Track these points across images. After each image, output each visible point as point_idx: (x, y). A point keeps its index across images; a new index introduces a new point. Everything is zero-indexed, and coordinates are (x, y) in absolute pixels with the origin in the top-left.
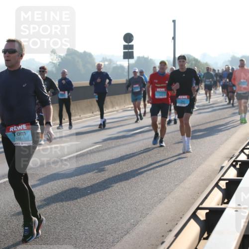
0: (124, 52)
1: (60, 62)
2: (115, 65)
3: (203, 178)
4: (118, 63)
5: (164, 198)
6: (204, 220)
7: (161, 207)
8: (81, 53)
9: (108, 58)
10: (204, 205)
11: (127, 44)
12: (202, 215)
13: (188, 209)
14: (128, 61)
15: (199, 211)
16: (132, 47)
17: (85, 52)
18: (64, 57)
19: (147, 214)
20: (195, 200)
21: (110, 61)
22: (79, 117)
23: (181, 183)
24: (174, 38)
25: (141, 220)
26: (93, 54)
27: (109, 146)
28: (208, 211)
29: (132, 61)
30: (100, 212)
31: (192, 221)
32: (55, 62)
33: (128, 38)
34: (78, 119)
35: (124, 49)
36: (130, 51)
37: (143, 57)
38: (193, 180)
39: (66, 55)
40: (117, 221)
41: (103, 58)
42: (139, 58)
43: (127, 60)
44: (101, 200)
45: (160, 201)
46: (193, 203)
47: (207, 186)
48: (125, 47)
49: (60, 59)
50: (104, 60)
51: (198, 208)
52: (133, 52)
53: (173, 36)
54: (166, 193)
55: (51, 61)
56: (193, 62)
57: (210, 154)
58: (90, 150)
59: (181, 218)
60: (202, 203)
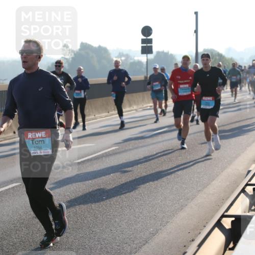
0: (142, 47)
1: (73, 58)
2: (132, 61)
3: (228, 183)
4: (136, 58)
5: (186, 205)
6: (230, 229)
7: (183, 214)
8: (95, 48)
9: (125, 53)
10: (230, 213)
11: (145, 38)
12: (227, 223)
13: (212, 217)
14: (147, 56)
15: (224, 219)
16: (150, 41)
17: (100, 47)
18: (77, 52)
19: (168, 222)
20: (220, 207)
21: (127, 56)
22: (93, 117)
23: (204, 188)
24: (196, 32)
25: (161, 229)
26: (108, 48)
27: (127, 148)
28: (233, 219)
29: (150, 56)
30: (117, 220)
31: (216, 229)
32: (67, 57)
33: (147, 31)
34: (93, 119)
35: (142, 43)
36: (148, 45)
37: (163, 52)
38: (217, 185)
39: (80, 50)
40: (135, 229)
41: (120, 53)
42: (158, 53)
43: (145, 55)
44: (118, 206)
45: (182, 208)
46: (217, 210)
47: (233, 192)
48: (143, 41)
49: (73, 54)
50: (121, 55)
51: (223, 216)
52: (152, 46)
53: (195, 29)
54: (188, 199)
55: (63, 56)
56: (217, 57)
57: (236, 157)
58: (106, 153)
59: (205, 226)
60: (227, 210)
